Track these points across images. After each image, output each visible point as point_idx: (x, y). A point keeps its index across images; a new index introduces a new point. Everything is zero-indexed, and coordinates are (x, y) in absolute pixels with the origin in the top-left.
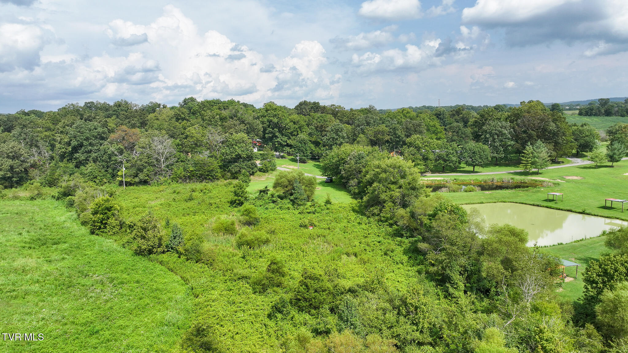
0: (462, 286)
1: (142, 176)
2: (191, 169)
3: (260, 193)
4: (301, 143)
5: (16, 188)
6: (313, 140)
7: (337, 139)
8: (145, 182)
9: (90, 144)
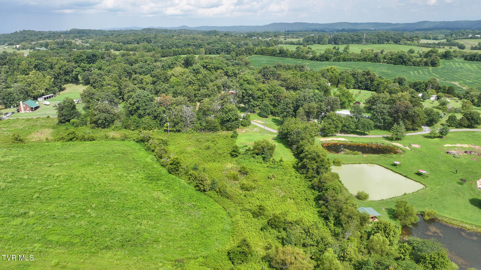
0: (333, 222)
1: (177, 128)
2: (204, 125)
3: (246, 151)
4: (265, 107)
5: (107, 128)
6: (272, 104)
7: (286, 109)
8: (179, 131)
9: (146, 105)
